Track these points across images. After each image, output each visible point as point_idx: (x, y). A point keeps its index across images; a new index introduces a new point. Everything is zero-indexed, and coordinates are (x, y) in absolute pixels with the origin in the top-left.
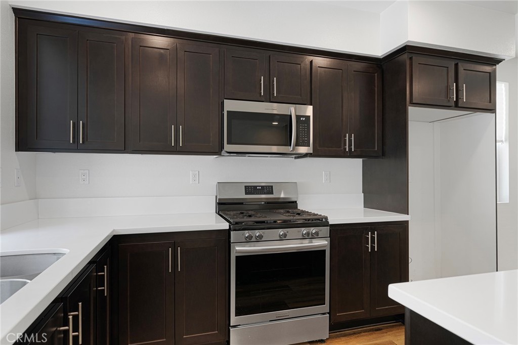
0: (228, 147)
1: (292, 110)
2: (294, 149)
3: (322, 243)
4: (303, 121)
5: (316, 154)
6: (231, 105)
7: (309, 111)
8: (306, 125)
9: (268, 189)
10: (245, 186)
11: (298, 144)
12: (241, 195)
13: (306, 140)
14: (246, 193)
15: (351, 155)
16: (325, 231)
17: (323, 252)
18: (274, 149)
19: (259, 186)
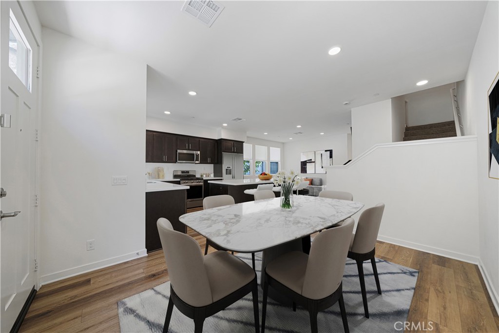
0: (178, 161)
1: (195, 152)
3: (202, 184)
4: (197, 156)
5: (200, 163)
6: (179, 151)
7: (199, 152)
9: (188, 172)
11: (196, 161)
13: (198, 160)
14: (182, 173)
15: (209, 163)
16: (203, 181)
17: (202, 186)
18: (184, 162)
19: (185, 171)
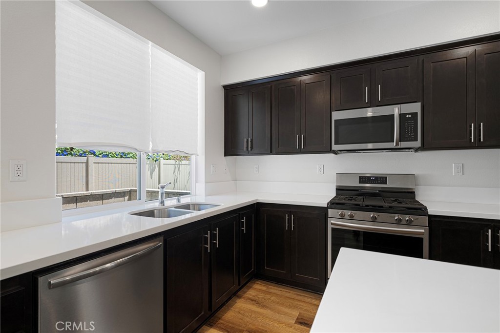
0: (335, 147)
1: (395, 110)
2: (397, 144)
5: (424, 147)
6: (338, 115)
7: (415, 108)
8: (413, 121)
9: (383, 179)
10: (360, 177)
11: (402, 140)
12: (356, 183)
13: (413, 135)
14: (360, 182)
19: (373, 177)
